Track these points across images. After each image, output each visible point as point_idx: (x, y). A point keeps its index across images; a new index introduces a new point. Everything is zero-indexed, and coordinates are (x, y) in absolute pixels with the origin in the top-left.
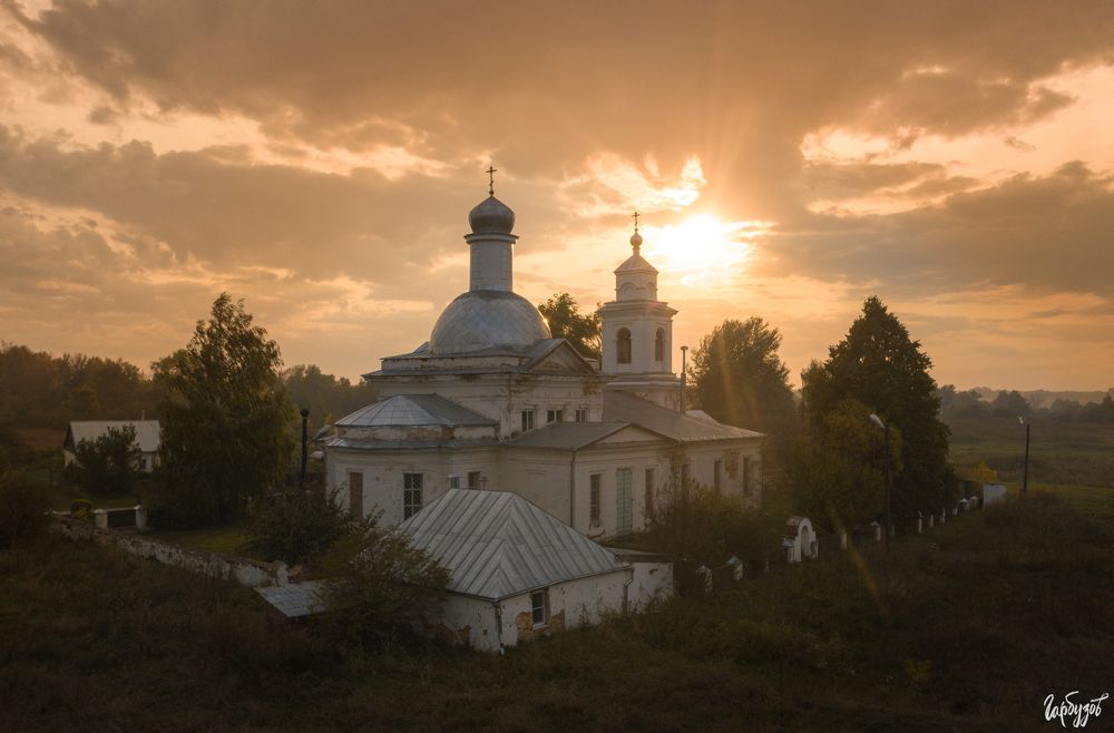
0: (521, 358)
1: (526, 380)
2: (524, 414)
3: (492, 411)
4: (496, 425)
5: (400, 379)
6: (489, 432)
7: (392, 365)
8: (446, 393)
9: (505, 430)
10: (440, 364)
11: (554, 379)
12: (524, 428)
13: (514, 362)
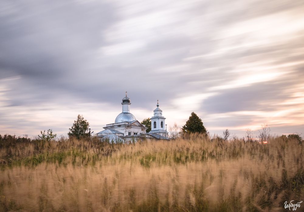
0: (129, 123)
1: (129, 127)
2: (129, 133)
3: (123, 132)
4: (123, 134)
5: (109, 128)
6: (122, 135)
7: (108, 126)
8: (116, 129)
9: (125, 135)
10: (115, 125)
11: (135, 127)
12: (129, 135)
13: (127, 123)
